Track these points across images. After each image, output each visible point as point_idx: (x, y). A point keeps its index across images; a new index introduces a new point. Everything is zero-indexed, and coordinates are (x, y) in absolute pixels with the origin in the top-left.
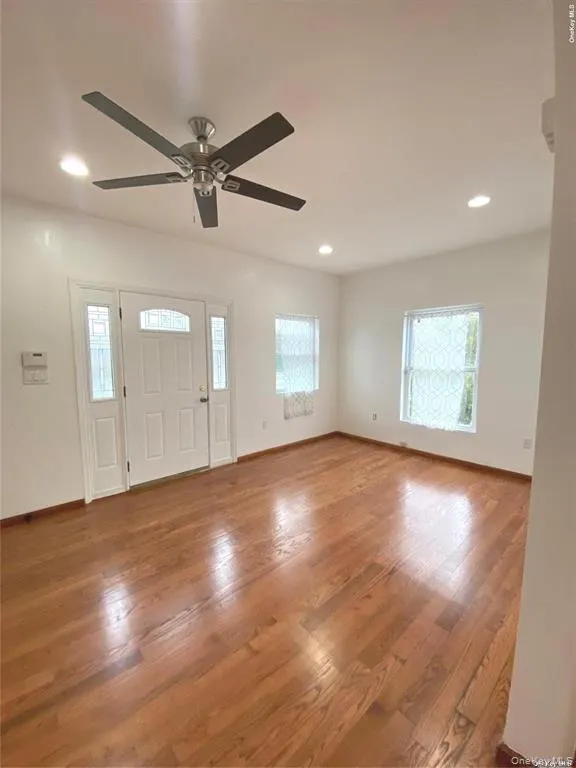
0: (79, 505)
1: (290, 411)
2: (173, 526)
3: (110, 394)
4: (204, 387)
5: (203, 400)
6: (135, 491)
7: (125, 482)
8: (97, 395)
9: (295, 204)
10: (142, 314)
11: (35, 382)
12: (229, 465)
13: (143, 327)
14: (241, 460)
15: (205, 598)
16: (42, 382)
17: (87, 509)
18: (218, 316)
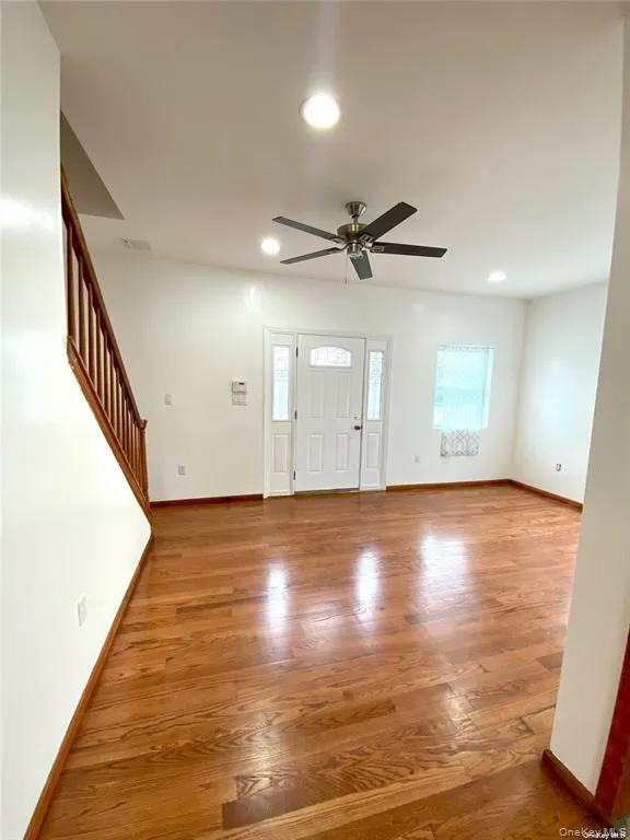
0: (258, 498)
1: (448, 448)
2: (321, 526)
3: (286, 417)
4: (359, 416)
5: (357, 428)
6: (298, 496)
7: (291, 488)
8: (276, 417)
9: (438, 253)
10: (313, 352)
11: (239, 404)
12: (377, 492)
13: (313, 363)
14: (390, 489)
15: (347, 606)
16: (244, 404)
17: (265, 502)
18: (377, 351)
